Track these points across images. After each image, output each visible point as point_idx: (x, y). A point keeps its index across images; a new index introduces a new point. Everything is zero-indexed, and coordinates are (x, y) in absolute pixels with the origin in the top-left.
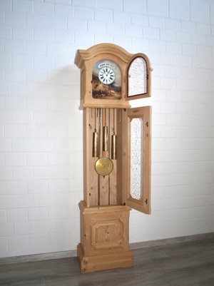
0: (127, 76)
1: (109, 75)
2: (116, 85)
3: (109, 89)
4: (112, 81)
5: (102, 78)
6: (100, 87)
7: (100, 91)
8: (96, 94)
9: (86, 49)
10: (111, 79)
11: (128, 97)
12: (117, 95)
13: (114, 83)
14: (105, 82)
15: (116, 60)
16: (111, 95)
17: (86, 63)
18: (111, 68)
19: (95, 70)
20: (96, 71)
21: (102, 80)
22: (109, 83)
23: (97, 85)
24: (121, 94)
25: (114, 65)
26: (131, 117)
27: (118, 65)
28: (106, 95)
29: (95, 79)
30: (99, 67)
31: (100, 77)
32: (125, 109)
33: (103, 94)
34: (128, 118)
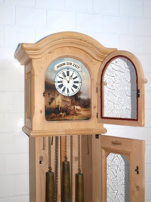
0: (102, 83)
1: (72, 82)
2: (82, 97)
3: (73, 104)
4: (76, 91)
5: (61, 86)
6: (58, 101)
7: (57, 108)
8: (52, 114)
9: (34, 42)
10: (75, 87)
11: (102, 117)
12: (83, 113)
13: (79, 93)
14: (65, 93)
15: (82, 57)
16: (75, 114)
17: (35, 64)
18: (74, 70)
19: (49, 74)
20: (51, 76)
21: (60, 90)
22: (71, 93)
23: (52, 99)
24: (90, 110)
25: (79, 64)
26: (108, 151)
27: (86, 65)
28: (68, 114)
29: (50, 88)
30: (56, 68)
31: (57, 85)
32: (97, 136)
33: (63, 113)
34: (103, 150)
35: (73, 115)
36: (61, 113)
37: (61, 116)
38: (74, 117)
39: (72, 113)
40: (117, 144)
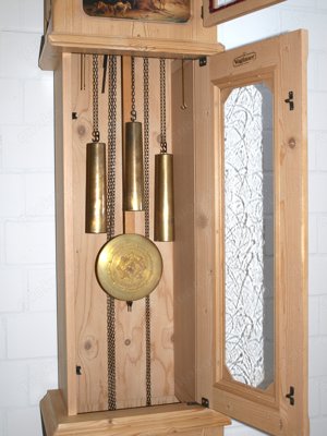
8: (98, 2)
11: (212, 9)
12: (171, 7)
16: (153, 8)
28: (136, 7)
32: (203, 60)
33: (124, 3)
34: (215, 87)
35: (147, 10)
36: (121, 4)
37: (119, 9)
38: (150, 14)
39: (145, 5)
40: (246, 59)
